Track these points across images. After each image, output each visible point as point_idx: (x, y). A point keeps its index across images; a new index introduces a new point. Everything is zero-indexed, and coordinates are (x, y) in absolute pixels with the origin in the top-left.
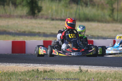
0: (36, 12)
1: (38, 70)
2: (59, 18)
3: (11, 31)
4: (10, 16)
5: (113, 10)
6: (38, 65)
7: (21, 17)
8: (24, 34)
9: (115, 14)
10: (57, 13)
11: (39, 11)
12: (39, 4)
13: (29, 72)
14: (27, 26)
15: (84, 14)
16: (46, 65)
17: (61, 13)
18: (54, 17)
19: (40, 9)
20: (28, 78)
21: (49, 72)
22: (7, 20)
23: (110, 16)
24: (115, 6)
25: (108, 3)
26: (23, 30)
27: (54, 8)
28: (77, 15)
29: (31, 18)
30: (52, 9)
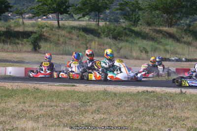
0: (37, 49)
4: (20, 52)
7: (28, 52)
11: (39, 49)
15: (69, 51)
17: (53, 49)
24: (88, 46)
29: (34, 53)
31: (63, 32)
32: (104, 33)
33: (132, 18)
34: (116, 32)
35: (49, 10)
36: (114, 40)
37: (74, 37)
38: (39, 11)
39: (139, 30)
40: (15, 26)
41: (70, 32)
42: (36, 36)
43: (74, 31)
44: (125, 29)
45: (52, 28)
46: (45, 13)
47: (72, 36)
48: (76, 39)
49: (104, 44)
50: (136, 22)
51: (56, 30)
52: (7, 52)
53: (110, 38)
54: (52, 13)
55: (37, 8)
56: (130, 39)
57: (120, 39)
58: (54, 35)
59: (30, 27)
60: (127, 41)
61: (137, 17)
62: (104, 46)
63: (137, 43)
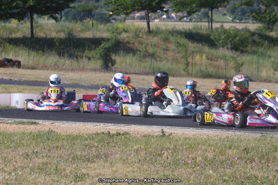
0: (110, 65)
1: (109, 133)
2: (133, 71)
3: (83, 84)
4: (83, 69)
5: (187, 64)
6: (110, 124)
7: (95, 70)
8: (97, 87)
9: (190, 68)
10: (131, 66)
11: (113, 65)
12: (113, 57)
13: (97, 134)
14: (100, 80)
15: (159, 68)
16: (119, 125)
17: (135, 67)
18: (128, 70)
19: (113, 63)
20: (96, 144)
21: (123, 134)
22: (80, 73)
23: (184, 70)
24: (190, 60)
25: (182, 57)
26: (96, 83)
27: (128, 61)
28: (152, 68)
29: (105, 72)
30: (126, 63)
31: (155, 40)
32: (218, 41)
33: (265, 18)
34: (237, 39)
35: (133, 6)
36: (234, 52)
37: (172, 47)
38: (119, 7)
39: (275, 36)
40: (82, 31)
41: (166, 40)
42: (107, 46)
43: (171, 38)
44: (253, 34)
45: (137, 32)
46: (127, 11)
47: (169, 46)
48: (173, 51)
49: (219, 57)
50: (271, 23)
51: (145, 36)
52: (62, 70)
53: (228, 48)
54: (139, 10)
55: (115, 2)
56: (261, 50)
57: (245, 50)
58: (141, 43)
59: (104, 32)
60: (254, 53)
61: (273, 17)
62: (217, 61)
63: (270, 57)
